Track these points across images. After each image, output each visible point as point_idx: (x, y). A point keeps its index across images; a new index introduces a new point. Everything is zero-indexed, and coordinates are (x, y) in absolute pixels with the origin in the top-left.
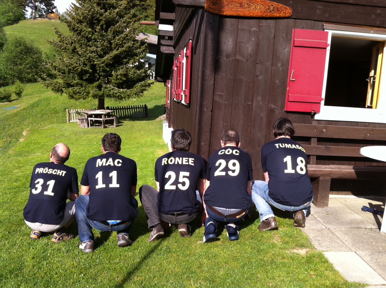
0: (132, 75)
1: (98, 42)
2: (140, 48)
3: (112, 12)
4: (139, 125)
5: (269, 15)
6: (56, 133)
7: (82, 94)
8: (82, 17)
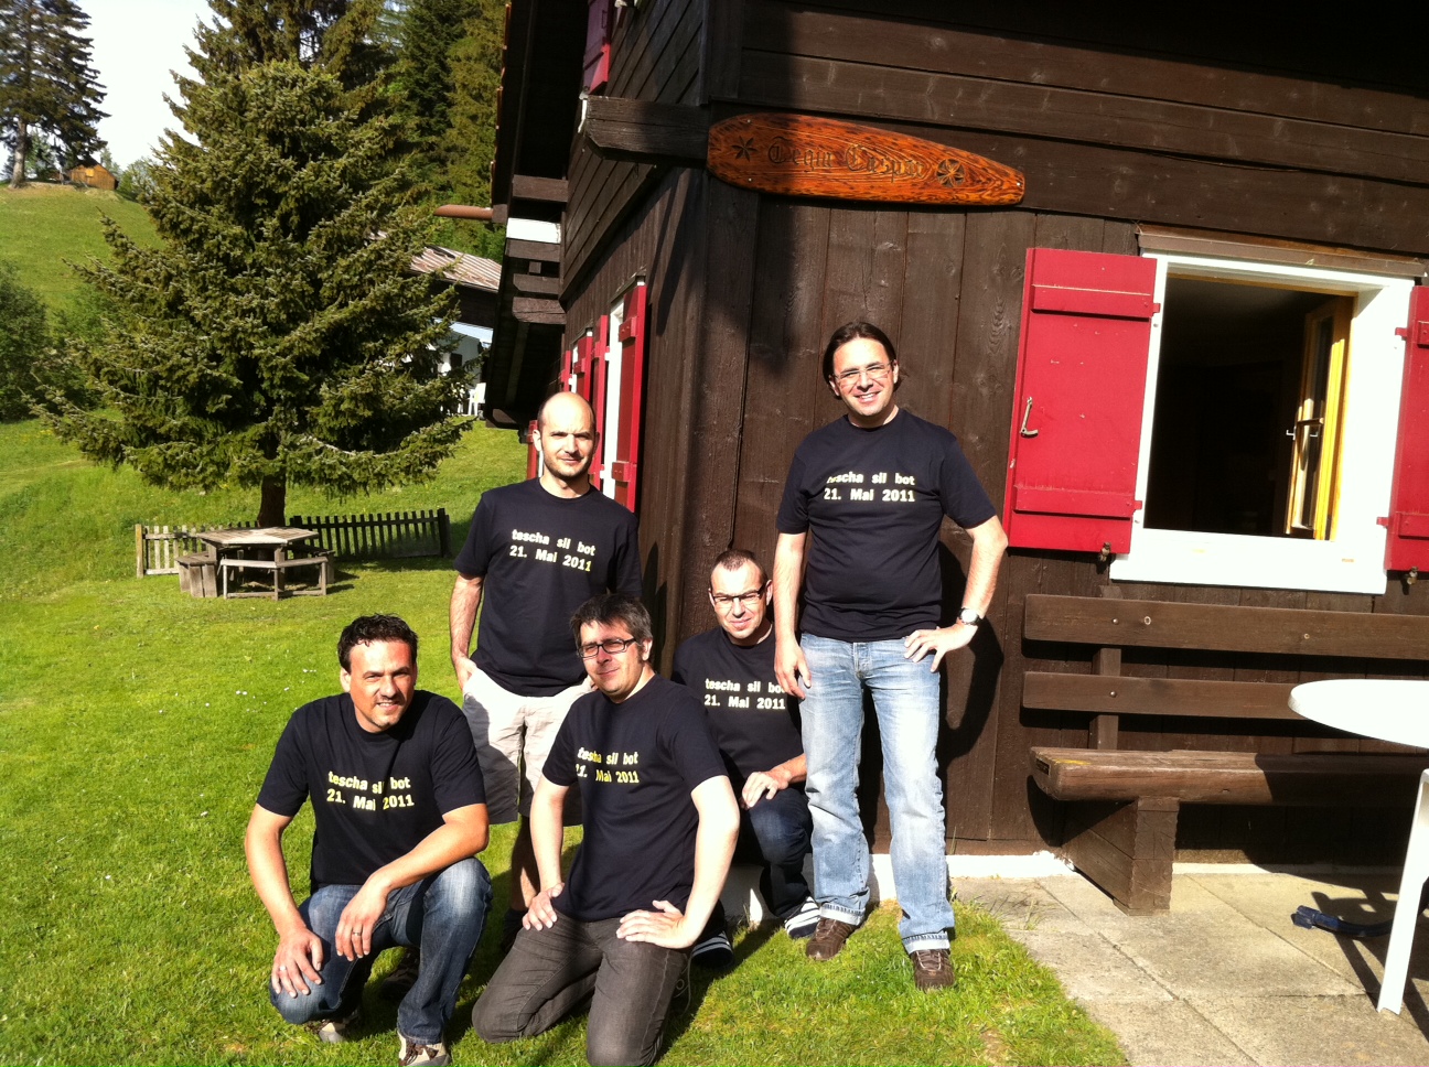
0: (394, 397)
1: (268, 274)
2: (427, 300)
3: (326, 168)
4: (417, 585)
5: (943, 196)
6: (94, 617)
7: (198, 469)
8: (209, 184)
